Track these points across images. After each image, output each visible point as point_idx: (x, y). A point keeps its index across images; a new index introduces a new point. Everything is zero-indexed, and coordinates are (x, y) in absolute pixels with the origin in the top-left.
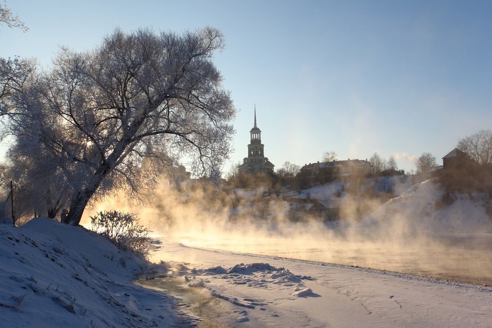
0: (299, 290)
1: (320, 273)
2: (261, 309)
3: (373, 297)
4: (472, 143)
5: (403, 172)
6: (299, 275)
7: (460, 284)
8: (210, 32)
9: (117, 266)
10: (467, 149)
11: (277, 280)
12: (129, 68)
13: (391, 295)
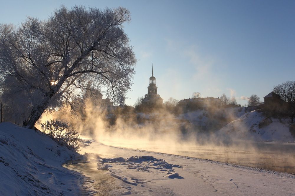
0: (170, 174)
1: (185, 163)
2: (142, 186)
3: (219, 179)
4: (282, 88)
5: (240, 105)
6: (171, 164)
7: (277, 173)
8: (122, 10)
9: (55, 154)
10: (279, 92)
11: (156, 167)
12: (70, 31)
13: (231, 179)
